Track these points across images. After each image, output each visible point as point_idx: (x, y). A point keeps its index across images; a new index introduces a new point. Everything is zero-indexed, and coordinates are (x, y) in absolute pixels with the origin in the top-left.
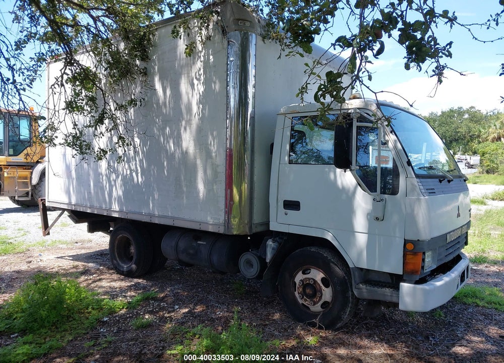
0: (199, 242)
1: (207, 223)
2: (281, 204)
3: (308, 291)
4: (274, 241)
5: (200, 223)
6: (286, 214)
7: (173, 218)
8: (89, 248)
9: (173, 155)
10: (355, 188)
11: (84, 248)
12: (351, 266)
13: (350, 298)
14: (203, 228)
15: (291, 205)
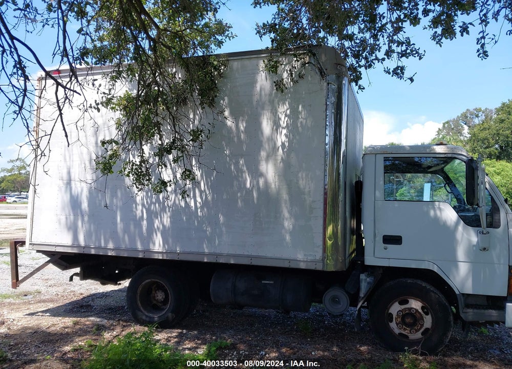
0: (263, 282)
1: (297, 260)
2: (380, 239)
3: (408, 320)
4: (368, 276)
5: (290, 261)
6: (385, 249)
7: (251, 257)
8: (52, 301)
9: (249, 192)
10: (457, 224)
11: (44, 301)
12: (457, 292)
13: (452, 323)
14: (293, 265)
15: (393, 240)
